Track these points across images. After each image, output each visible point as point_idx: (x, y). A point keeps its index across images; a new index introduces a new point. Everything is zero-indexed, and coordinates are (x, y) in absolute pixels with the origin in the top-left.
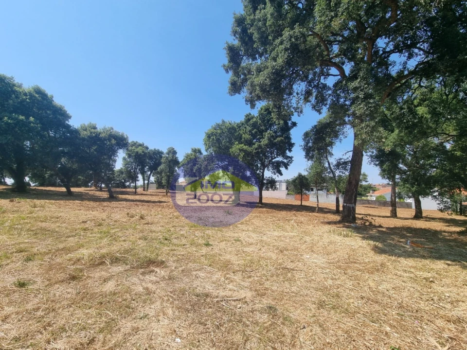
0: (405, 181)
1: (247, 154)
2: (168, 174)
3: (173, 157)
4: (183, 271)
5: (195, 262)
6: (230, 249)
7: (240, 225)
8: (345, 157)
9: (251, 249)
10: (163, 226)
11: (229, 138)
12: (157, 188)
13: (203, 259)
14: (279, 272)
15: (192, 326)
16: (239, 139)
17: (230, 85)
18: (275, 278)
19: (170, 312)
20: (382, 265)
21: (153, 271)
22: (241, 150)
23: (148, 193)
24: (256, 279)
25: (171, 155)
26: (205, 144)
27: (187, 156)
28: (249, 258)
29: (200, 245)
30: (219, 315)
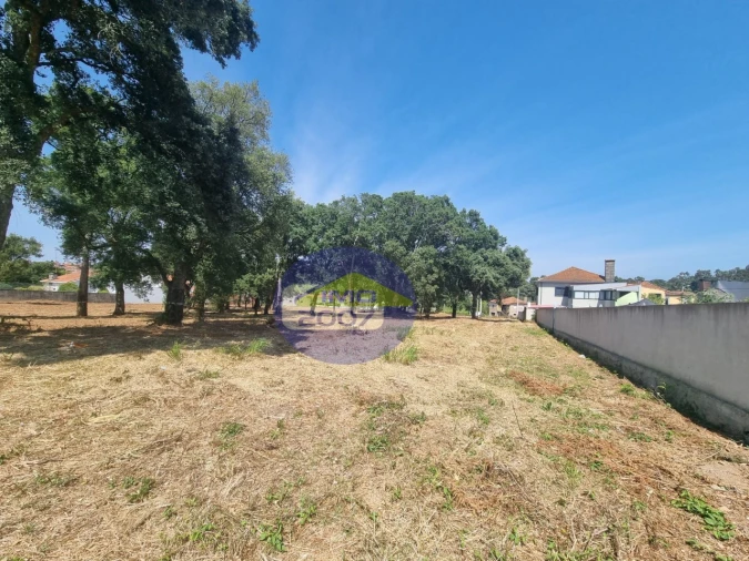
0: (105, 260)
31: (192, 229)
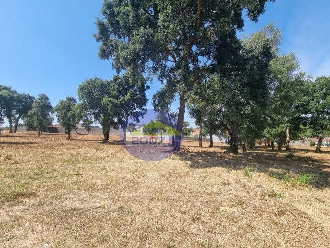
0: (206, 126)
1: (115, 105)
2: (40, 117)
3: (46, 103)
4: (53, 196)
5: (65, 188)
6: (97, 175)
7: (106, 158)
8: (175, 112)
9: (113, 174)
10: (33, 164)
11: (101, 91)
12: (28, 130)
13: (73, 186)
14: (129, 185)
15: (59, 232)
16: (109, 93)
17: (100, 51)
18: (126, 189)
19: (39, 228)
20: (187, 173)
21: (22, 202)
22: (110, 102)
23: (16, 135)
24: (114, 192)
25: (43, 101)
26: (79, 95)
27: (62, 103)
28: (110, 180)
29: (71, 175)
30: (82, 220)
31: (248, 108)
